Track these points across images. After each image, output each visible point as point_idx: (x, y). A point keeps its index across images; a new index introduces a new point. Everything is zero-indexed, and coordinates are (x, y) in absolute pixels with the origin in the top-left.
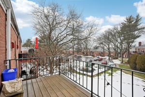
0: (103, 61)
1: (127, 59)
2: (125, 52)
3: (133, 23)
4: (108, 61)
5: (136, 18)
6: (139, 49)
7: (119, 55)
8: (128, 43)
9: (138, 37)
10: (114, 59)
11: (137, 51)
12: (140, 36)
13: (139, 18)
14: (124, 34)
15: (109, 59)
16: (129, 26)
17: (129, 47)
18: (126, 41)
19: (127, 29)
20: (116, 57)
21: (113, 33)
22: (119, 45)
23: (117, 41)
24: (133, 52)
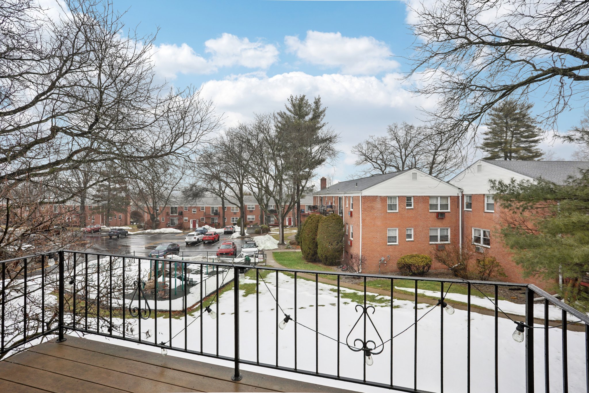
0: (222, 246)
1: (295, 231)
2: (289, 208)
3: (307, 118)
4: (237, 242)
5: (313, 106)
6: (321, 199)
7: (273, 219)
8: (297, 181)
9: (320, 162)
10: (258, 233)
11: (318, 204)
12: (323, 160)
13: (321, 109)
14: (286, 149)
15: (242, 234)
16: (298, 128)
17: (299, 192)
18: (291, 173)
19: (293, 135)
20: (265, 226)
21: (254, 142)
22: (271, 184)
23: (266, 170)
24: (310, 207)
